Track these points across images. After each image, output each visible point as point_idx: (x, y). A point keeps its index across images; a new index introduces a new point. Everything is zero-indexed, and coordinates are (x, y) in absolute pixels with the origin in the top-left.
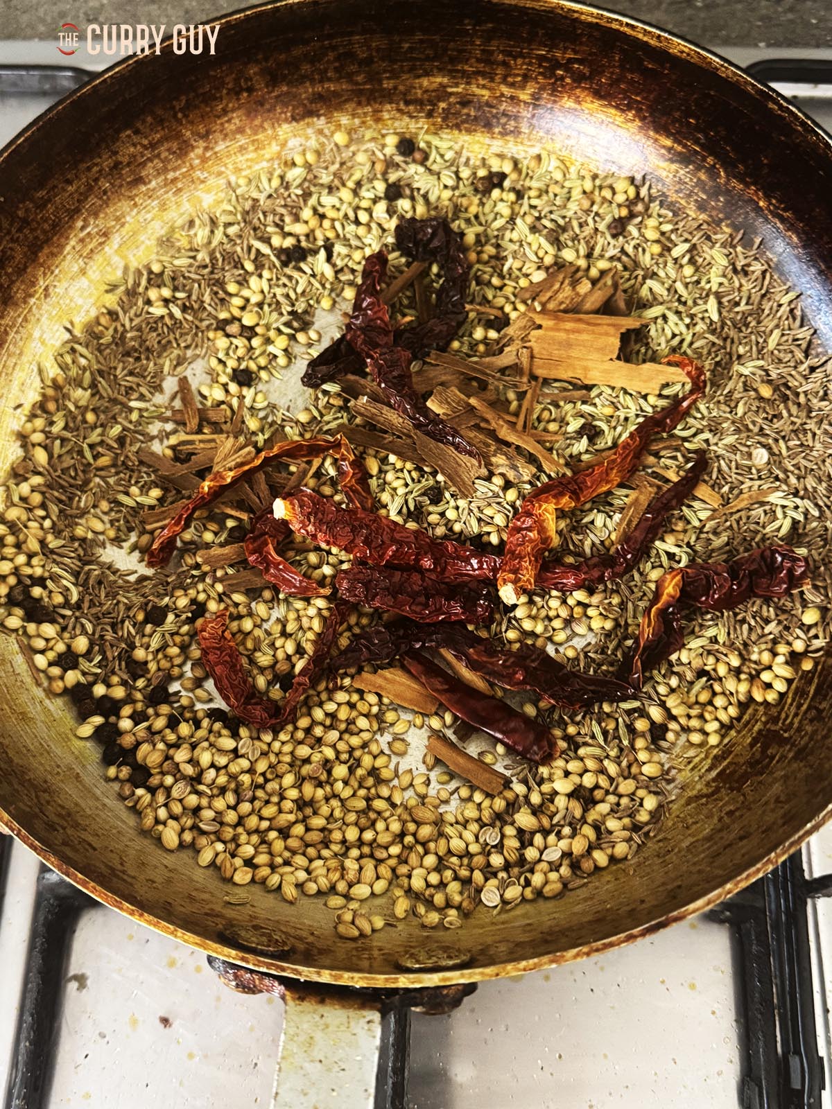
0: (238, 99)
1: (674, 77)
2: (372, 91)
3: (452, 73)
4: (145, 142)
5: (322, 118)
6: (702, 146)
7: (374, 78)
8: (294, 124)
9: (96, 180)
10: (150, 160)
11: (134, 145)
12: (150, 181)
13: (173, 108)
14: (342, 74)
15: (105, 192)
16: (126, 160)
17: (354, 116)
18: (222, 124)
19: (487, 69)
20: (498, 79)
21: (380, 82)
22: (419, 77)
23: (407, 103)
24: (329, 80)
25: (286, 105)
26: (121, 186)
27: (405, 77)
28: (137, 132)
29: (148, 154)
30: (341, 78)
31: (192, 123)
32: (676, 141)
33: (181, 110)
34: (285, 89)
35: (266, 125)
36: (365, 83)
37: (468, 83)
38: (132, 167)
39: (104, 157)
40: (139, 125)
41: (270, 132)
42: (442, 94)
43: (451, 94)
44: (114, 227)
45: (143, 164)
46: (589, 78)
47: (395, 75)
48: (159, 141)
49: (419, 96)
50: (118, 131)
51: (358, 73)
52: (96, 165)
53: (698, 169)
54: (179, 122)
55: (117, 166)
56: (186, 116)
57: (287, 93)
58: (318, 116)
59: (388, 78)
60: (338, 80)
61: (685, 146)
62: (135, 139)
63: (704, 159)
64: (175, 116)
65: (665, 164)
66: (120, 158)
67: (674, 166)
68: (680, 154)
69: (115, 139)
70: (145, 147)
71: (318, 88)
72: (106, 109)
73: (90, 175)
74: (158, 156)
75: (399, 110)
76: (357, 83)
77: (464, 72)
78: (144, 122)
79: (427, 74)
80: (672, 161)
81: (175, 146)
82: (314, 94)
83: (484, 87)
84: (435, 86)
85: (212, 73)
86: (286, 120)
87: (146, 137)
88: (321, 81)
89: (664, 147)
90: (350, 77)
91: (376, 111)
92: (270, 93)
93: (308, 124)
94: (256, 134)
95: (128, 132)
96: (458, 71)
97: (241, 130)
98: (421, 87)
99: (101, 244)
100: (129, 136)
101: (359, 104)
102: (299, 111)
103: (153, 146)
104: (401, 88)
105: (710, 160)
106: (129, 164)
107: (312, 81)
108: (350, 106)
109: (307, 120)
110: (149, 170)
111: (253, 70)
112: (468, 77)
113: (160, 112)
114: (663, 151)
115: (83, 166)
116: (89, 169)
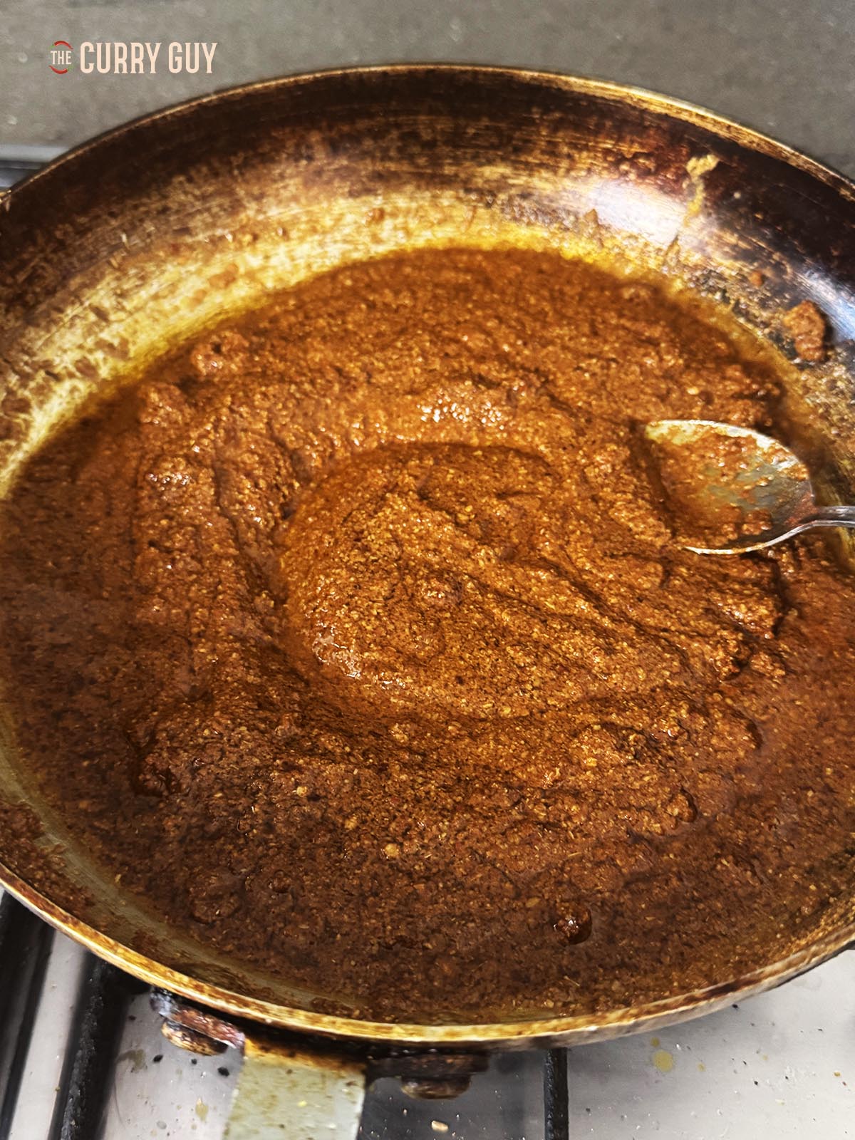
0: (297, 166)
1: (742, 170)
2: (433, 176)
3: (516, 164)
4: (197, 192)
5: (380, 198)
6: (769, 242)
7: (436, 162)
8: (351, 200)
9: (142, 221)
10: (199, 212)
11: (186, 193)
12: (197, 235)
13: (230, 163)
14: (404, 155)
15: (149, 235)
16: (174, 206)
17: (412, 198)
18: (277, 189)
19: (551, 163)
20: (561, 172)
21: (441, 166)
22: (481, 165)
23: (468, 191)
24: (391, 159)
25: (343, 178)
26: (166, 233)
27: (467, 164)
28: (190, 180)
29: (198, 205)
30: (402, 158)
31: (247, 182)
32: (741, 238)
33: (239, 167)
34: (345, 162)
35: (322, 197)
36: (426, 167)
37: (530, 175)
38: (181, 216)
39: (154, 199)
40: (193, 173)
41: (325, 205)
42: (502, 184)
43: (513, 185)
44: (153, 272)
45: (192, 215)
46: (656, 173)
47: (457, 161)
48: (211, 195)
49: (480, 185)
50: (171, 175)
51: (420, 155)
52: (144, 205)
53: (763, 265)
54: (234, 178)
55: (165, 210)
56: (242, 174)
57: (346, 168)
58: (376, 195)
59: (450, 164)
60: (399, 160)
61: (750, 243)
62: (188, 187)
63: (770, 255)
64: (230, 172)
65: (729, 262)
66: (171, 205)
67: (738, 264)
68: (745, 251)
69: (167, 182)
70: (196, 197)
71: (379, 167)
72: (162, 148)
73: (136, 213)
74: (208, 210)
75: (459, 199)
76: (417, 166)
77: (527, 164)
78: (199, 171)
79: (490, 162)
80: (736, 258)
81: (226, 202)
82: (374, 172)
83: (547, 180)
84: (496, 176)
85: (274, 134)
86: (343, 195)
87: (199, 188)
88: (383, 159)
89: (727, 244)
90: (411, 158)
91: (435, 197)
92: (329, 164)
93: (365, 202)
94: (309, 205)
95: (182, 178)
96: (521, 162)
97: (295, 199)
98: (482, 176)
99: (137, 286)
100: (181, 183)
101: (418, 187)
102: (357, 187)
103: (204, 198)
104: (462, 176)
105: (776, 256)
106: (177, 212)
107: (373, 158)
108: (409, 188)
109: (364, 198)
110: (196, 222)
111: (315, 137)
112: (530, 169)
113: (217, 164)
114: (727, 249)
115: (130, 203)
116: (136, 207)
